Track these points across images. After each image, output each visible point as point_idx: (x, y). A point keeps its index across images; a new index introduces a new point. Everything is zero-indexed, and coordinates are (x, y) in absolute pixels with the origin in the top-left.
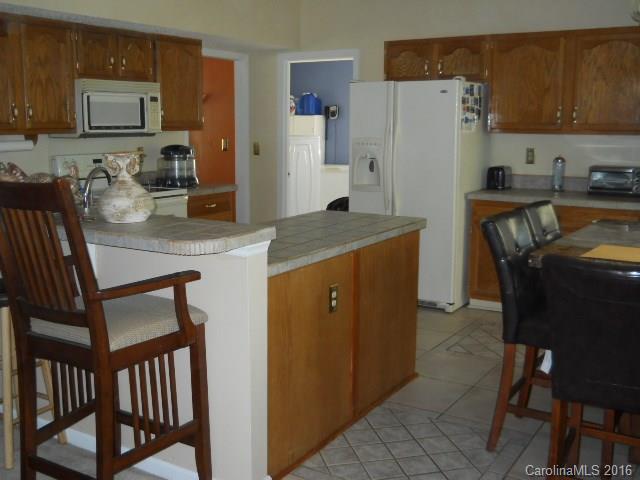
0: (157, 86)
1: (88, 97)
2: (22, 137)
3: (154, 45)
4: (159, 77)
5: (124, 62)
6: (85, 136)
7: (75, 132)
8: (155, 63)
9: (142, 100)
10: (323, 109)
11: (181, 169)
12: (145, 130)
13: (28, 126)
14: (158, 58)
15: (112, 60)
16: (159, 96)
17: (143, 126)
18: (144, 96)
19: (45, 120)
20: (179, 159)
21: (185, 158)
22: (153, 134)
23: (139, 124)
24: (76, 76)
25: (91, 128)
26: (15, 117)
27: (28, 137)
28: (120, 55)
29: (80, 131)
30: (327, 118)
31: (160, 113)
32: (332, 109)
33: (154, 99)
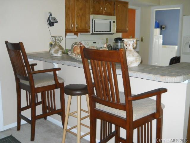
0: (115, 17)
1: (94, 21)
2: (73, 34)
3: (114, 4)
4: (115, 15)
5: (105, 9)
6: (93, 34)
7: (90, 33)
8: (114, 9)
9: (110, 22)
10: (160, 26)
11: (121, 46)
12: (111, 33)
13: (76, 30)
14: (115, 8)
15: (102, 9)
16: (115, 21)
17: (110, 31)
18: (111, 21)
19: (81, 28)
20: (120, 42)
21: (122, 42)
22: (113, 34)
23: (109, 30)
24: (91, 14)
25: (95, 31)
26: (72, 27)
27: (75, 34)
28: (104, 7)
29: (91, 32)
30: (161, 29)
31: (116, 27)
32: (163, 26)
33: (114, 22)
